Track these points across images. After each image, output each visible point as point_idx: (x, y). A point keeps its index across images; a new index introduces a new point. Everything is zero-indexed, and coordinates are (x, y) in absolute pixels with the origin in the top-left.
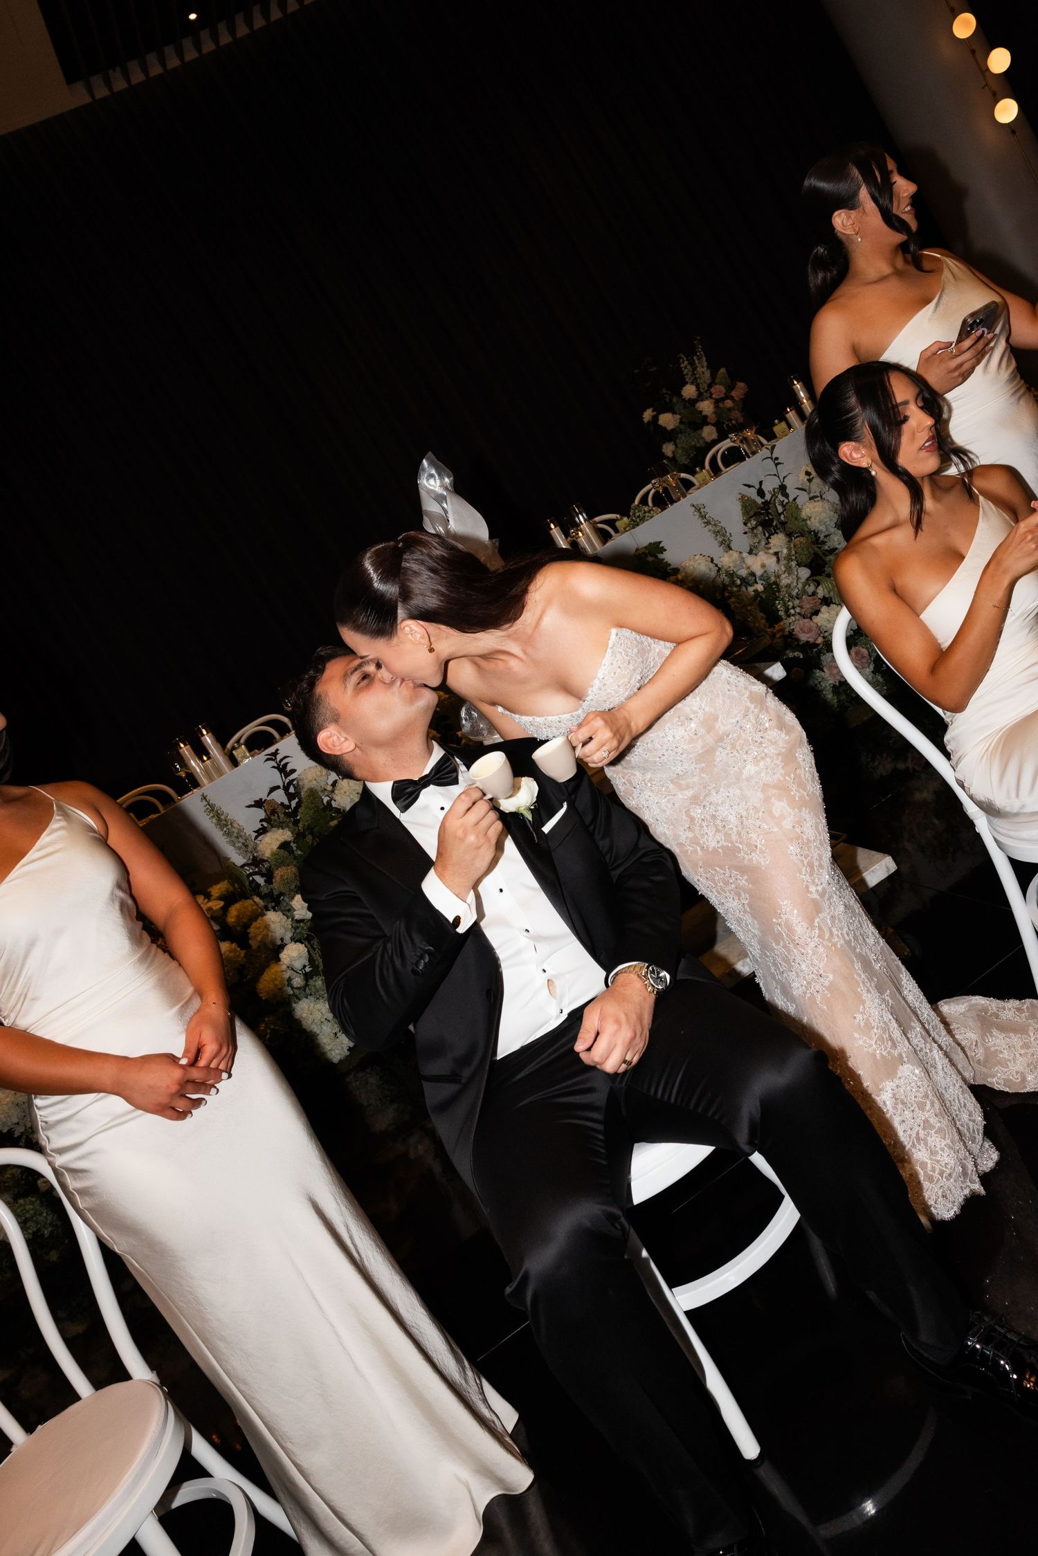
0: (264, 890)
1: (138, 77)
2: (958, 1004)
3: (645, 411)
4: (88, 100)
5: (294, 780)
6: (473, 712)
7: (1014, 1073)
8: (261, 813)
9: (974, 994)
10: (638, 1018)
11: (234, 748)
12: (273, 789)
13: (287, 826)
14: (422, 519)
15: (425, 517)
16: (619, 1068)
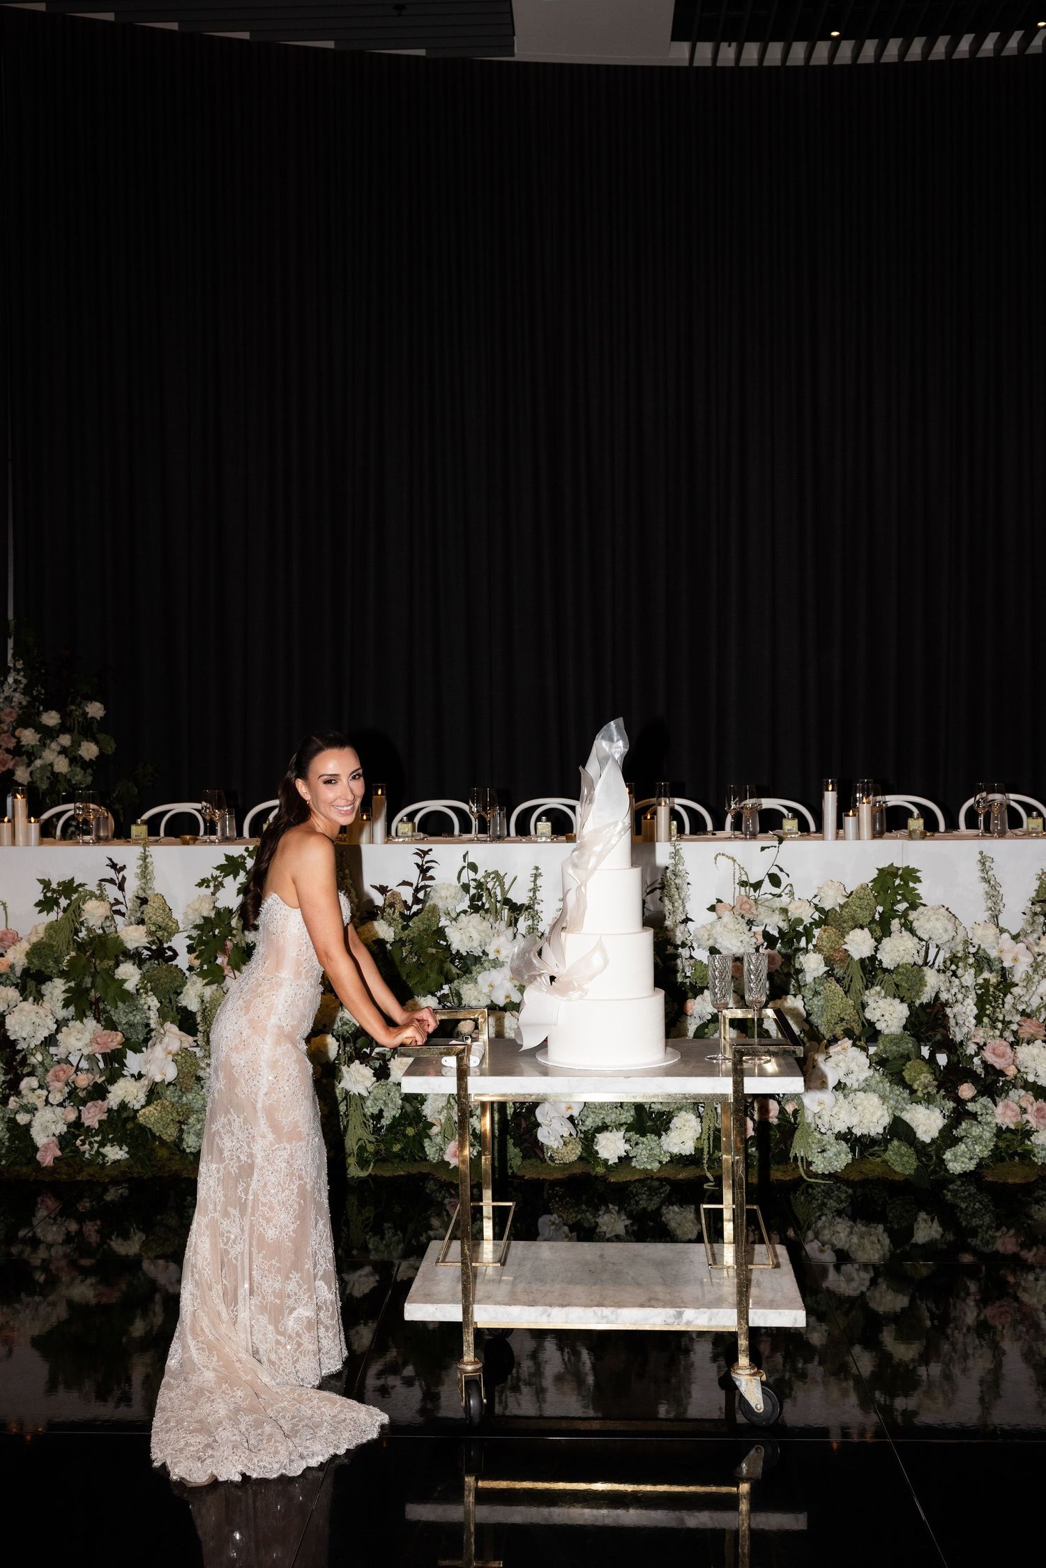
5: (430, 886)
12: (405, 883)
13: (396, 926)
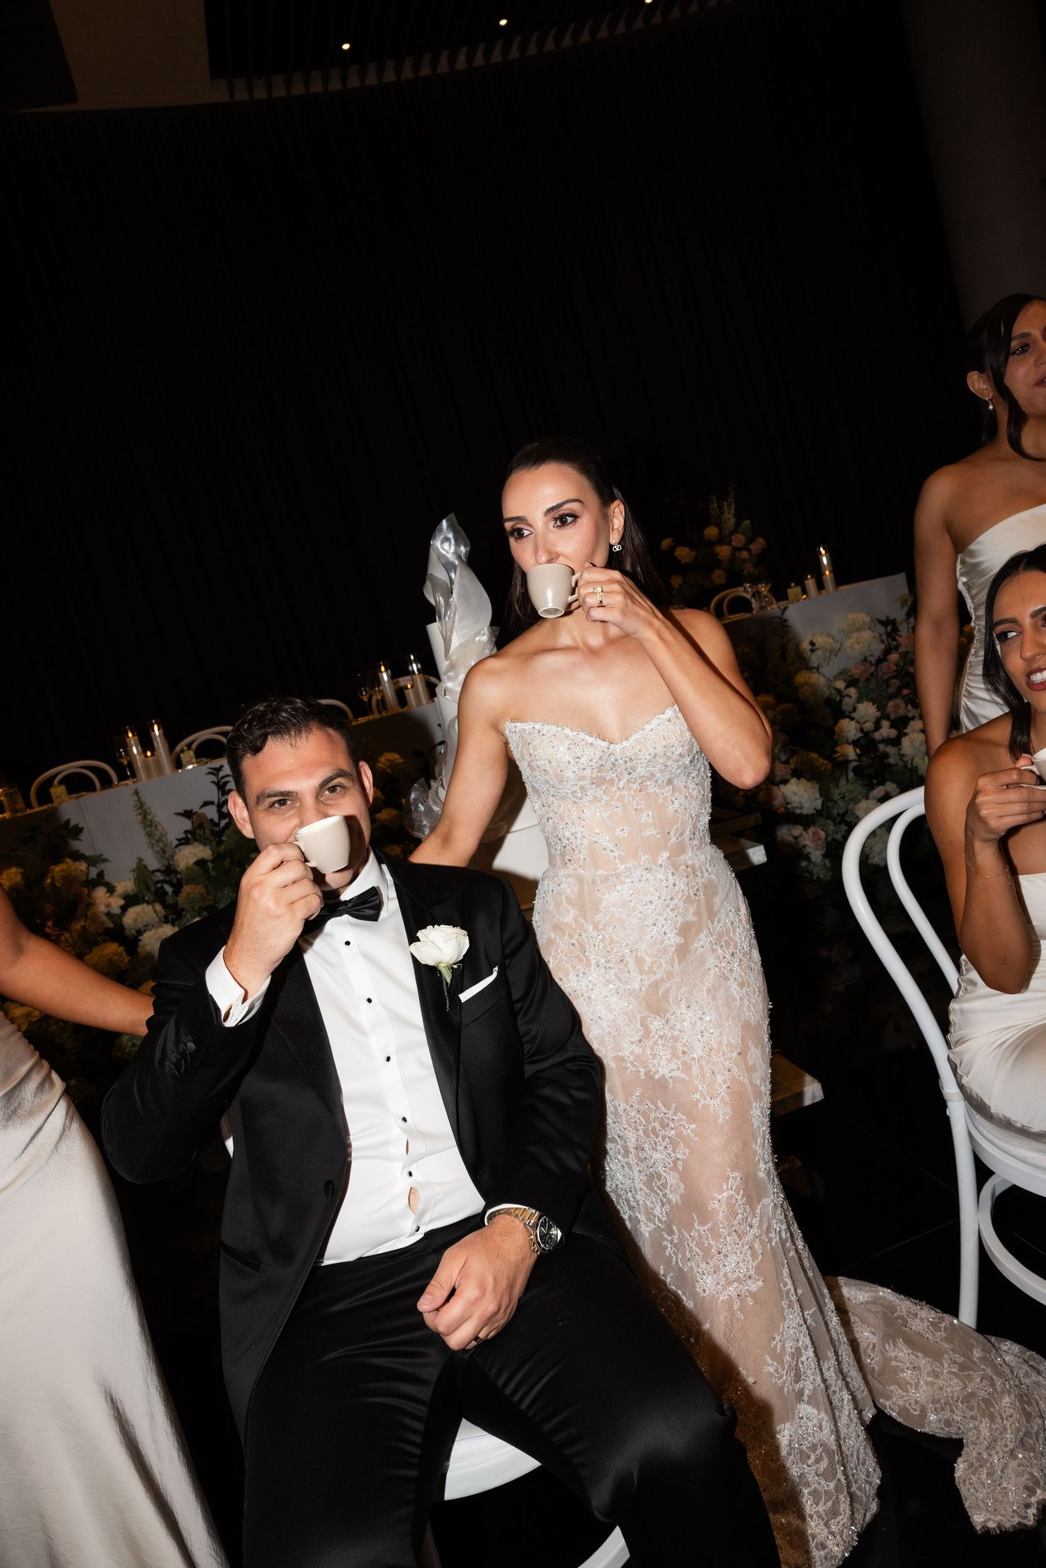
0: (170, 900)
1: (279, 91)
2: (861, 1290)
3: (665, 538)
4: (225, 98)
6: (420, 805)
7: (913, 1402)
8: (187, 824)
9: (883, 1285)
10: (508, 1285)
11: (182, 751)
12: (206, 804)
13: (210, 844)
14: (423, 583)
15: (427, 582)
16: (469, 1344)
